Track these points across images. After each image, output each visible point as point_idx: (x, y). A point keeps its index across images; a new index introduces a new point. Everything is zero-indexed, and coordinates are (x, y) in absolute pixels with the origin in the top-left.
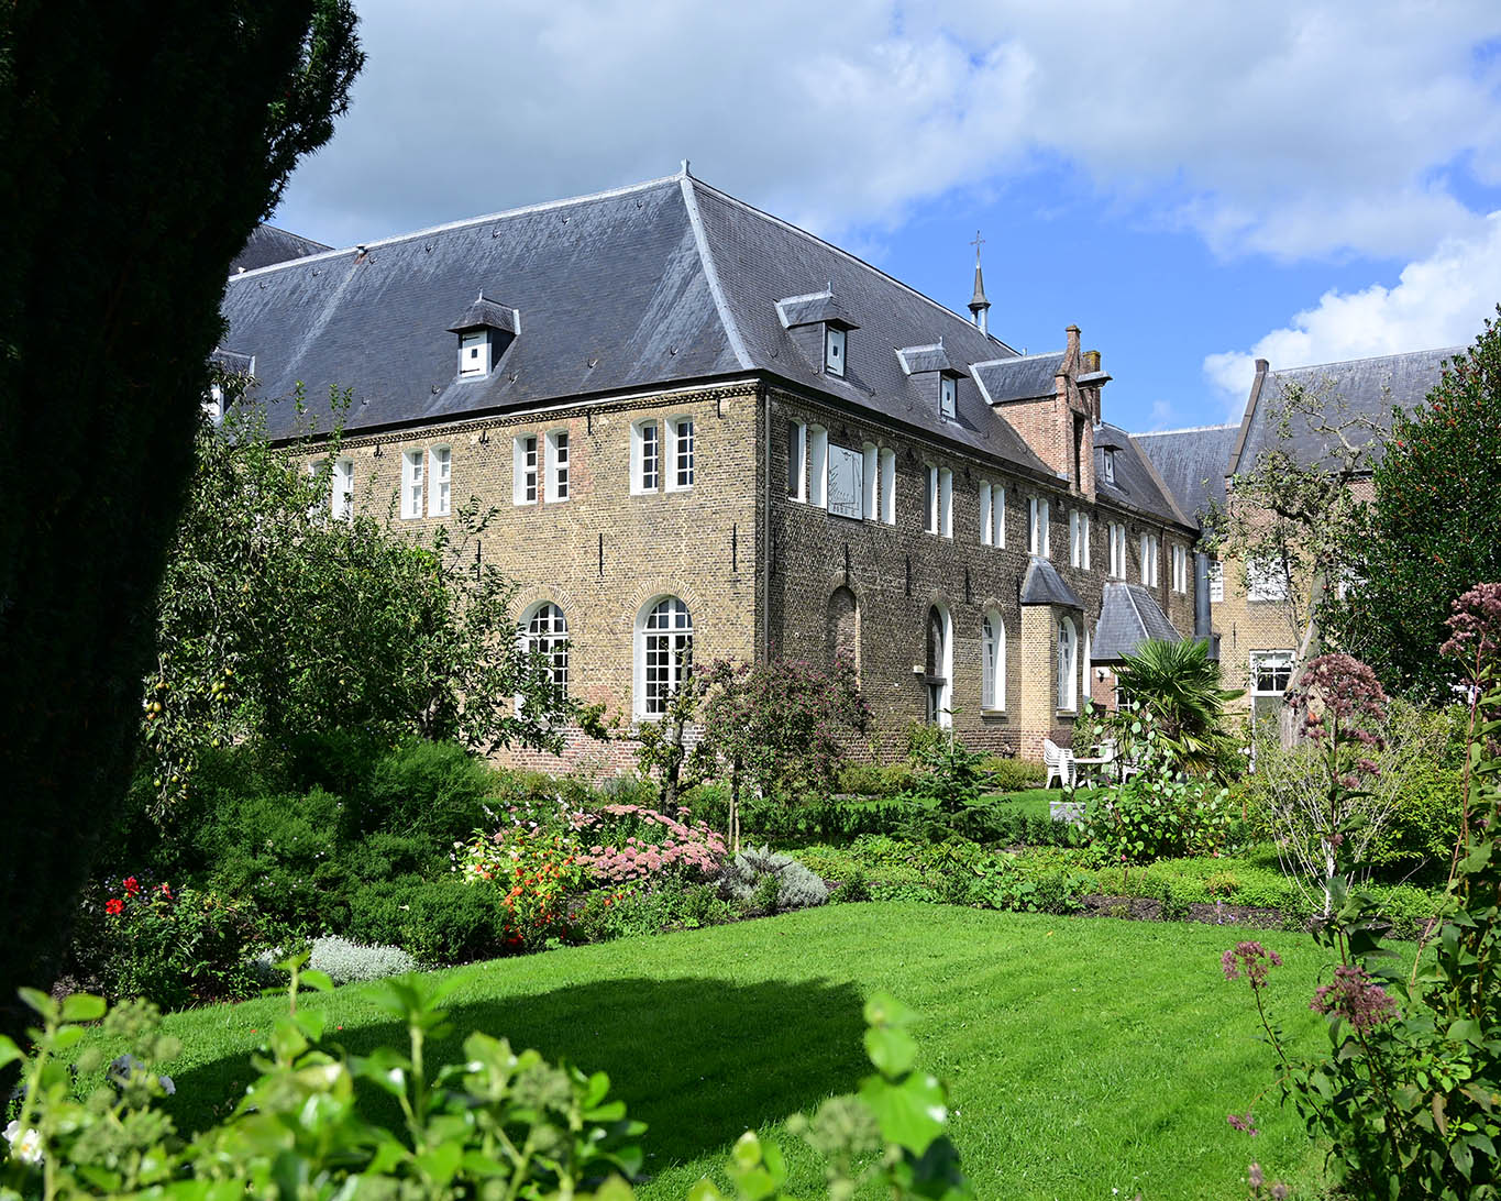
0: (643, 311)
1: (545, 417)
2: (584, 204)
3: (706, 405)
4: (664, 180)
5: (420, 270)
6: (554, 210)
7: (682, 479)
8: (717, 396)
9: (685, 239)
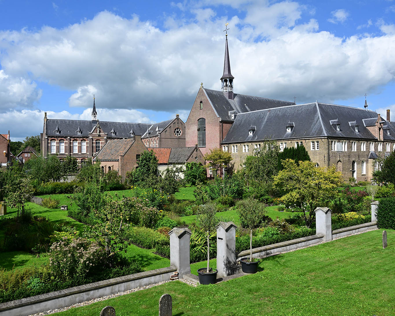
0: (312, 125)
1: (299, 140)
2: (302, 106)
3: (320, 140)
4: (314, 103)
5: (278, 114)
6: (298, 106)
7: (318, 148)
8: (322, 139)
9: (317, 113)
